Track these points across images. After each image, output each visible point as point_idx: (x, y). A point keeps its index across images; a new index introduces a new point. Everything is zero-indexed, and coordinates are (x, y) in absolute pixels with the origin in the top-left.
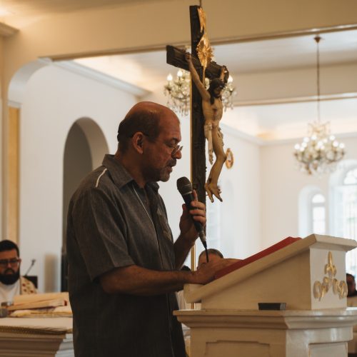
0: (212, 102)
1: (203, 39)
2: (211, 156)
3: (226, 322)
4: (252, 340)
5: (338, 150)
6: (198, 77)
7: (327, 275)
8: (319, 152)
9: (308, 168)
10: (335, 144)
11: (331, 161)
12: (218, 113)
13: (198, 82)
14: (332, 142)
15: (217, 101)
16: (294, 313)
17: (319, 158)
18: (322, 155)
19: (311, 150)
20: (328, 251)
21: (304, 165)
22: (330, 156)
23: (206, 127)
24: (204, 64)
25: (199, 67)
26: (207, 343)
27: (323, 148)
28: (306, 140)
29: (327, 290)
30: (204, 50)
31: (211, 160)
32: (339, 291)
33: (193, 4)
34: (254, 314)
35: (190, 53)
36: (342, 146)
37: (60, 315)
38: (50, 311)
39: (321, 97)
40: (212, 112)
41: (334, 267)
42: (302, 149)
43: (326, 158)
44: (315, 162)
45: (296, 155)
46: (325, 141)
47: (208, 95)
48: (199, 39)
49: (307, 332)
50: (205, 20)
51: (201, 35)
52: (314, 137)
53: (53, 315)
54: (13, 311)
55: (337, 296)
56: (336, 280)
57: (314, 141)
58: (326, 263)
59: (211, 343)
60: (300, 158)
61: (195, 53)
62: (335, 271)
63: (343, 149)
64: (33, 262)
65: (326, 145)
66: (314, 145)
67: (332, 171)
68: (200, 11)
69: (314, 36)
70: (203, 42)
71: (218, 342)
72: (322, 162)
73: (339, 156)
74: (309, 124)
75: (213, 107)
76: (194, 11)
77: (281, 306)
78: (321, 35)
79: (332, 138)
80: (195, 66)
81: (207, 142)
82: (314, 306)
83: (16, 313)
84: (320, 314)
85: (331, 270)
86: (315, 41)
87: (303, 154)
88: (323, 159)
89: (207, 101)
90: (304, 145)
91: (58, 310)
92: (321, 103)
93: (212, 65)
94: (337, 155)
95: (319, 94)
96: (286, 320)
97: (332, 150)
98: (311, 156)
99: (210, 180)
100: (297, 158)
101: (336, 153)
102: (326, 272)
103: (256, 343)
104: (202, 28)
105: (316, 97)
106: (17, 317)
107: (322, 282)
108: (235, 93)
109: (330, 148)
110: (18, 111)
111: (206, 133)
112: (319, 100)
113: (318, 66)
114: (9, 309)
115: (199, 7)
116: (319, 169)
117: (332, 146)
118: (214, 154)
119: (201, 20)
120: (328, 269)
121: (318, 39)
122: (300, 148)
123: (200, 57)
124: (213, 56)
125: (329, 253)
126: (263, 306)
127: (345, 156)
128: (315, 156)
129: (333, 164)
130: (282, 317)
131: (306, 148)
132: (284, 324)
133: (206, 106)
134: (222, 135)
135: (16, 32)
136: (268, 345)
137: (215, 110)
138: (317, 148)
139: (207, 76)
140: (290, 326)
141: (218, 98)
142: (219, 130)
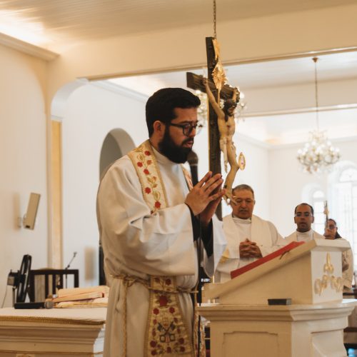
0: (226, 120)
1: (217, 66)
2: (226, 166)
3: (241, 316)
4: (263, 330)
5: (334, 154)
6: (213, 99)
7: (326, 274)
8: (318, 156)
9: (309, 169)
10: (332, 149)
11: (329, 163)
12: (231, 129)
13: (213, 103)
14: (330, 147)
15: (230, 119)
16: (299, 307)
17: (318, 161)
18: (321, 158)
19: (312, 154)
20: (326, 253)
21: (306, 168)
22: (328, 159)
23: (221, 141)
24: (219, 87)
25: (214, 91)
26: (225, 334)
27: (321, 152)
28: (307, 145)
29: (326, 286)
30: (219, 75)
31: (226, 170)
32: (335, 286)
33: (209, 36)
34: (264, 308)
35: (207, 77)
36: (338, 150)
37: (99, 306)
38: (90, 302)
39: (319, 108)
40: (226, 128)
41: (331, 266)
42: (304, 154)
43: (325, 161)
44: (316, 164)
45: (299, 159)
46: (323, 146)
47: (223, 114)
48: (214, 66)
49: (310, 323)
50: (219, 50)
51: (216, 63)
52: (314, 143)
53: (92, 306)
54: (58, 303)
55: (335, 290)
56: (333, 277)
57: (314, 147)
58: (325, 262)
59: (227, 334)
60: (302, 161)
61: (211, 77)
62: (333, 269)
63: (338, 153)
64: (75, 254)
65: (324, 150)
66: (314, 150)
67: (329, 172)
68: (214, 42)
69: (313, 57)
70: (217, 68)
71: (234, 332)
72: (321, 165)
73: (335, 159)
74: (310, 132)
75: (227, 124)
76: (209, 42)
77: (287, 302)
78: (318, 57)
79: (329, 143)
80: (211, 89)
81: (222, 154)
82: (315, 301)
83: (61, 304)
84: (320, 307)
85: (329, 269)
86: (313, 61)
87: (305, 157)
88: (322, 162)
89: (222, 119)
90: (306, 150)
91: (96, 301)
92: (319, 113)
93: (226, 87)
94: (334, 158)
95: (317, 106)
96: (292, 314)
97: (329, 154)
98: (311, 159)
99: (225, 187)
100: (300, 162)
101: (332, 156)
102: (325, 270)
103: (266, 333)
104: (216, 57)
105: (315, 109)
106: (61, 308)
107: (321, 279)
108: (246, 108)
109: (328, 152)
110: (60, 124)
111: (221, 147)
112: (317, 111)
113: (316, 82)
114: (55, 301)
115: (214, 38)
116: (318, 170)
117: (329, 151)
118: (228, 164)
119: (216, 49)
120: (327, 268)
121: (315, 60)
122: (302, 152)
123: (215, 81)
124: (226, 80)
125: (328, 254)
126: (272, 302)
127: (341, 159)
128: (315, 159)
129: (331, 166)
130: (288, 311)
131: (307, 153)
132: (290, 317)
133: (221, 123)
134: (235, 148)
135: (57, 56)
136: (277, 335)
137: (229, 127)
138: (317, 152)
139: (222, 97)
140: (295, 319)
141: (231, 116)
142: (233, 143)
